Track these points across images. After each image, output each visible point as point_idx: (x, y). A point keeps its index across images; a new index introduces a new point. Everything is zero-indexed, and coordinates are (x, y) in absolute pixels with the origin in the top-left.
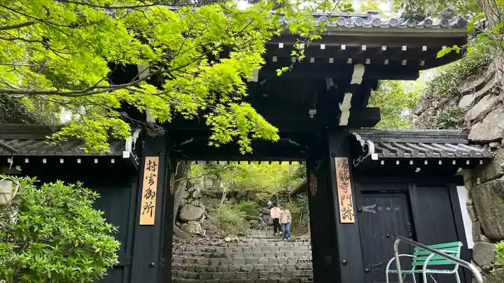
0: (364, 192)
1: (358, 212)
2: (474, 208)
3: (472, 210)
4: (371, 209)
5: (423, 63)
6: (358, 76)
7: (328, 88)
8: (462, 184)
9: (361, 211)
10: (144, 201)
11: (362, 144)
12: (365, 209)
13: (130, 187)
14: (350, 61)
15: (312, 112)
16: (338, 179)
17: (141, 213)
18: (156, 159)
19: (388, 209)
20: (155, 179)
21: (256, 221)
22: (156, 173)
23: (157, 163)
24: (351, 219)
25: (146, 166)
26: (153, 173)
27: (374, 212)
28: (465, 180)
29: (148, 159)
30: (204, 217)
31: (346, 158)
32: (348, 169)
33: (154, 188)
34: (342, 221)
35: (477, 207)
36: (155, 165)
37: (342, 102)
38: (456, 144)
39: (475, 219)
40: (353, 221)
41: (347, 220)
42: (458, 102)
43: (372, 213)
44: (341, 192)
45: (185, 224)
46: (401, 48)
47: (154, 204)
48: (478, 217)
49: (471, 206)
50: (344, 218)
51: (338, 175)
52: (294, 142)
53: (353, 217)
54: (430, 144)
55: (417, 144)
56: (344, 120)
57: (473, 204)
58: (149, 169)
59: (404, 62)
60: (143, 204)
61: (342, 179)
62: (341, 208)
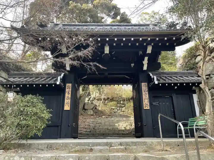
0: (154, 97)
1: (151, 104)
2: (200, 103)
3: (199, 104)
4: (157, 104)
5: (175, 44)
6: (149, 50)
7: (140, 55)
8: (195, 93)
9: (152, 104)
10: (66, 101)
11: (152, 77)
12: (154, 104)
13: (61, 95)
14: (145, 44)
15: (133, 65)
16: (143, 92)
17: (65, 105)
18: (70, 85)
19: (164, 103)
20: (70, 92)
21: (117, 110)
22: (70, 90)
23: (71, 86)
24: (148, 108)
25: (67, 87)
26: (69, 90)
27: (158, 105)
28: (196, 92)
29: (67, 85)
30: (94, 108)
31: (146, 83)
32: (147, 88)
33: (70, 96)
34: (144, 108)
35: (201, 103)
36: (70, 87)
37: (144, 61)
38: (193, 77)
39: (200, 108)
40: (149, 108)
41: (146, 108)
42: (195, 59)
43: (157, 105)
44: (144, 97)
45: (87, 111)
46: (164, 39)
47: (70, 102)
48: (202, 107)
49: (199, 102)
50: (145, 107)
51: (143, 90)
52: (128, 77)
53: (149, 107)
54: (182, 77)
55: (176, 77)
56: (145, 68)
57: (199, 101)
58: (68, 88)
59: (167, 44)
60: (66, 102)
61: (144, 92)
62: (144, 103)
